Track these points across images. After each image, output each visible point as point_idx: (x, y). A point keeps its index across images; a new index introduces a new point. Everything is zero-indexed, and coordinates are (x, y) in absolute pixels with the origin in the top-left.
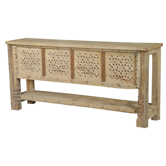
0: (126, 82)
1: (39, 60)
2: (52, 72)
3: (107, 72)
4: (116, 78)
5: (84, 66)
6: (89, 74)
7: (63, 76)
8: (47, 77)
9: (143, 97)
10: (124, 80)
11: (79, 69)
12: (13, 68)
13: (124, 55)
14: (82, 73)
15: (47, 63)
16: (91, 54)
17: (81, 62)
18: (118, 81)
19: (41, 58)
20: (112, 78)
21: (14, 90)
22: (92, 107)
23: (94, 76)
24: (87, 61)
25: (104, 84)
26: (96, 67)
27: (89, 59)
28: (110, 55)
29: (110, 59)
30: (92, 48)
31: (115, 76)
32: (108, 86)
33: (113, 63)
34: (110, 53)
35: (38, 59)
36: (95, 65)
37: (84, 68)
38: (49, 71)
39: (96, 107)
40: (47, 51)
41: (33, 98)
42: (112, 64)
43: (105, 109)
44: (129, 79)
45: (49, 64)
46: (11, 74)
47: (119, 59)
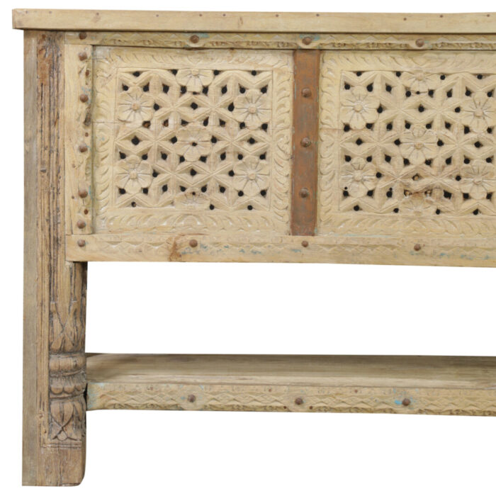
1: (264, 127)
2: (365, 202)
7: (450, 225)
8: (324, 236)
12: (54, 192)
15: (330, 149)
19: (288, 119)
21: (56, 346)
35: (254, 123)
38: (346, 194)
40: (335, 69)
41: (194, 393)
45: (344, 150)
46: (41, 236)
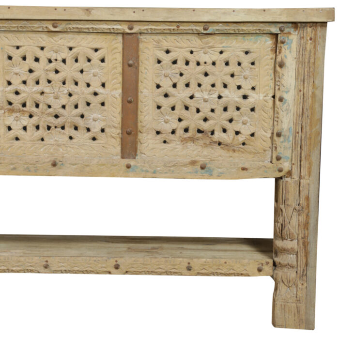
0: (228, 150)
3: (147, 116)
4: (184, 141)
5: (39, 97)
6: (60, 129)
9: (308, 205)
10: (220, 144)
11: (12, 111)
13: (224, 45)
14: (25, 128)
16: (71, 45)
17: (24, 82)
18: (197, 151)
20: (165, 142)
22: (63, 269)
23: (81, 137)
24: (52, 76)
25: (135, 166)
26: (91, 99)
27: (60, 66)
28: (159, 48)
29: (159, 62)
30: (87, 18)
31: (181, 132)
32: (153, 173)
33: (175, 81)
34: (160, 37)
36: (91, 89)
37: (37, 106)
39: (83, 269)
42: (166, 85)
43: (127, 272)
44: (241, 138)
47: (202, 62)
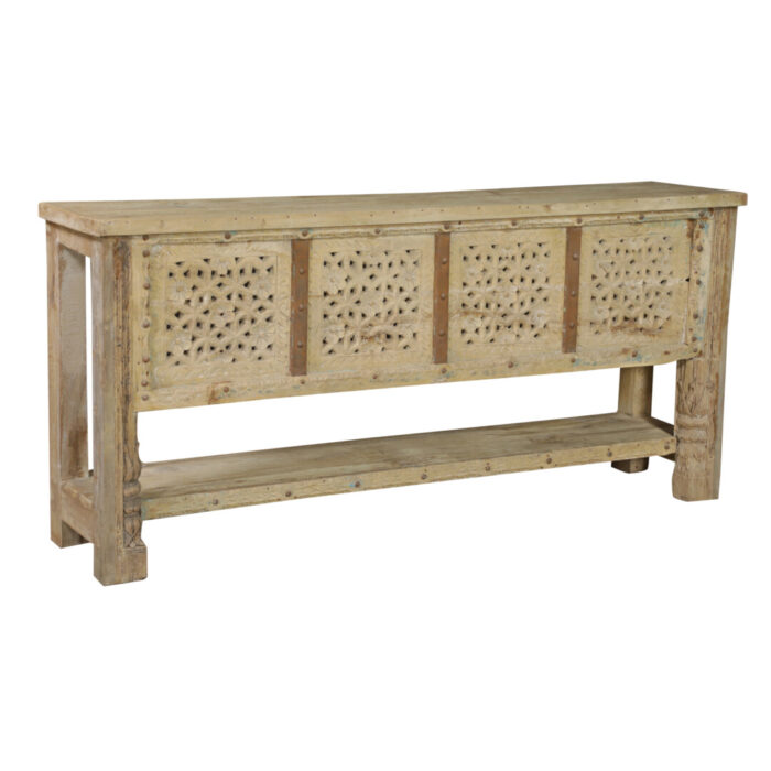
1: (271, 298)
2: (337, 347)
3: (584, 308)
4: (614, 330)
5: (489, 297)
6: (507, 329)
7: (391, 358)
10: (641, 330)
11: (466, 313)
14: (477, 331)
15: (315, 311)
17: (478, 283)
18: (625, 339)
19: (288, 289)
20: (598, 332)
24: (501, 274)
25: (579, 359)
26: (536, 295)
27: (509, 263)
28: (595, 238)
29: (594, 252)
30: (545, 214)
31: (610, 321)
33: (607, 271)
35: (264, 295)
36: (536, 285)
37: (488, 306)
38: (324, 342)
40: (319, 252)
42: (601, 276)
45: (323, 311)
47: (630, 250)
